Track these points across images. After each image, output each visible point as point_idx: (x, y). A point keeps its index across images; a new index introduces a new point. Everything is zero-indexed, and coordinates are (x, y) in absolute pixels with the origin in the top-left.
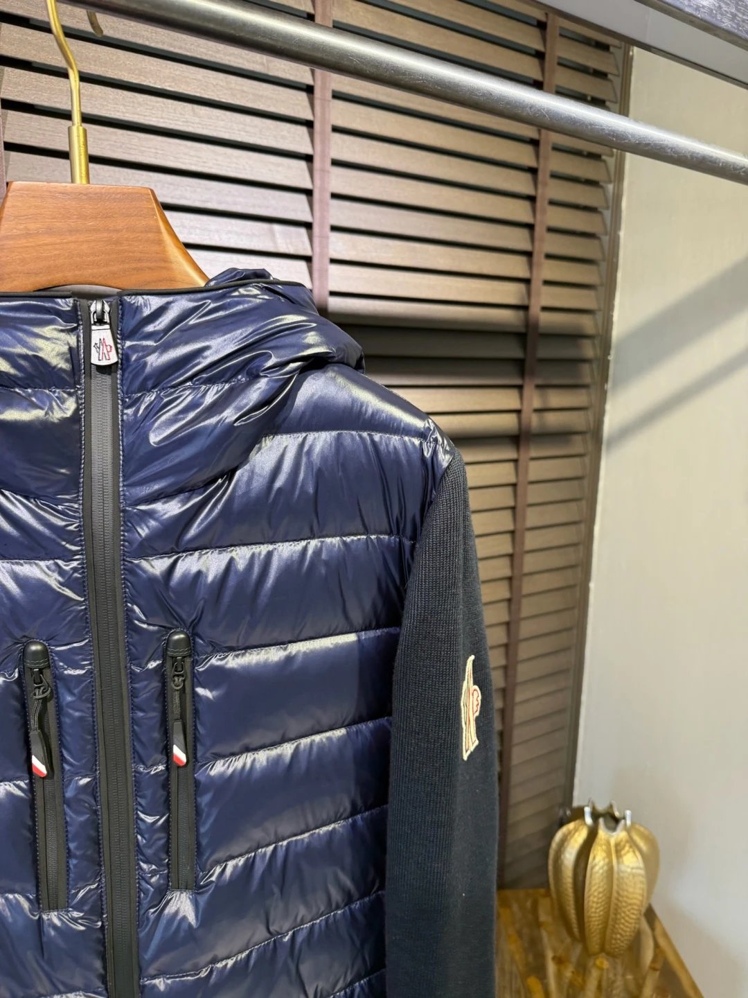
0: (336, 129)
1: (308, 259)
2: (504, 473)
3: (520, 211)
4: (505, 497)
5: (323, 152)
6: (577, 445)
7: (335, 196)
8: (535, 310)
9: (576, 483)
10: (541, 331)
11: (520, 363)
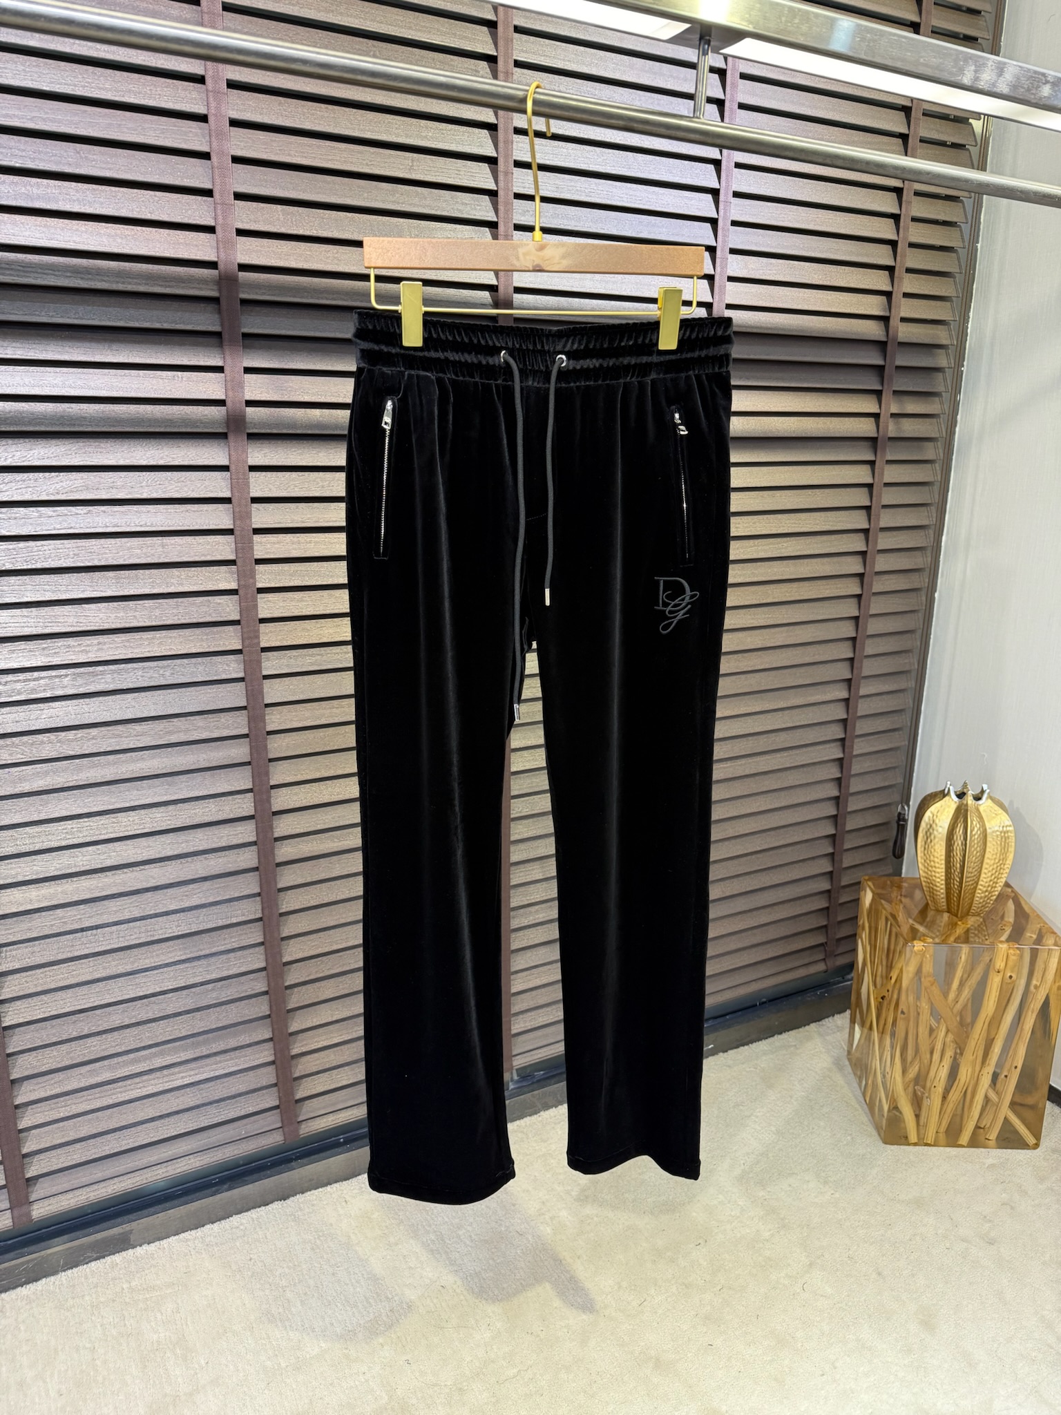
0: (739, 165)
1: (711, 278)
2: (861, 475)
3: (884, 229)
4: (861, 498)
5: (727, 187)
6: (929, 452)
7: (735, 223)
8: (894, 322)
9: (926, 488)
10: (900, 340)
11: (880, 370)
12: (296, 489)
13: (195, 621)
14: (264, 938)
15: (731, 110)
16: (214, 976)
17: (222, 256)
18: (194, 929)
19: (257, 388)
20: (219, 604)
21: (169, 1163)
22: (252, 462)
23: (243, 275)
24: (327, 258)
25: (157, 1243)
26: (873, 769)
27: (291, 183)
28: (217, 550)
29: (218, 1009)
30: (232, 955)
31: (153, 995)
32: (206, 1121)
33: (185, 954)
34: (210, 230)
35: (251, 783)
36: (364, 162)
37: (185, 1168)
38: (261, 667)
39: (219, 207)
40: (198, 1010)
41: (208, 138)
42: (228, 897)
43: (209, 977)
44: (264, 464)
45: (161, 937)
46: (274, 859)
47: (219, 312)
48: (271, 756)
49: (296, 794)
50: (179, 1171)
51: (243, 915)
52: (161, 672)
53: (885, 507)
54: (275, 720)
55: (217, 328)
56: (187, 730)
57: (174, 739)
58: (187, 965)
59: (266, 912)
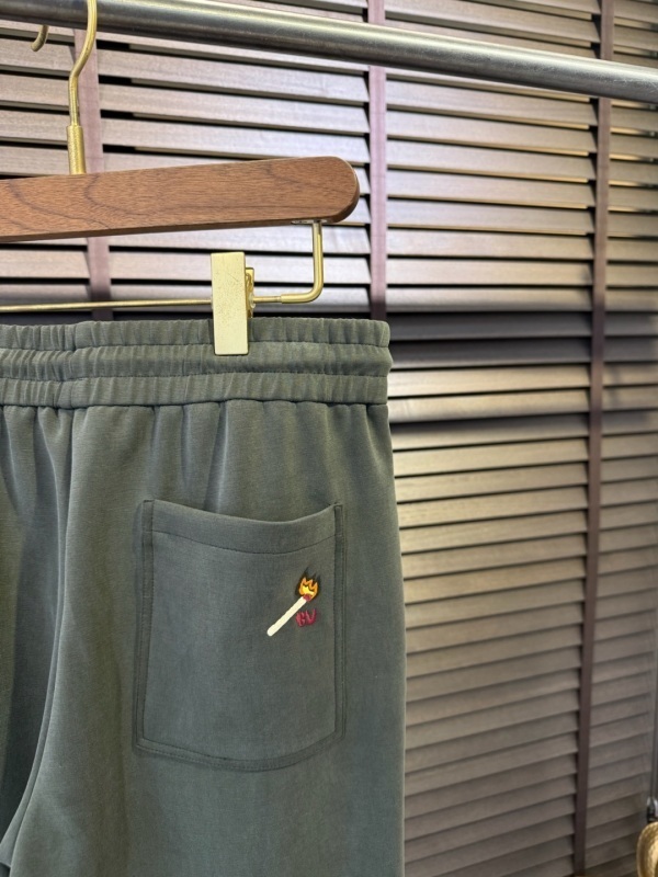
0: (391, 138)
1: (367, 257)
2: (576, 451)
4: (577, 476)
5: (380, 161)
7: (391, 198)
8: (599, 290)
10: (608, 310)
11: (586, 341)
15: (378, 82)
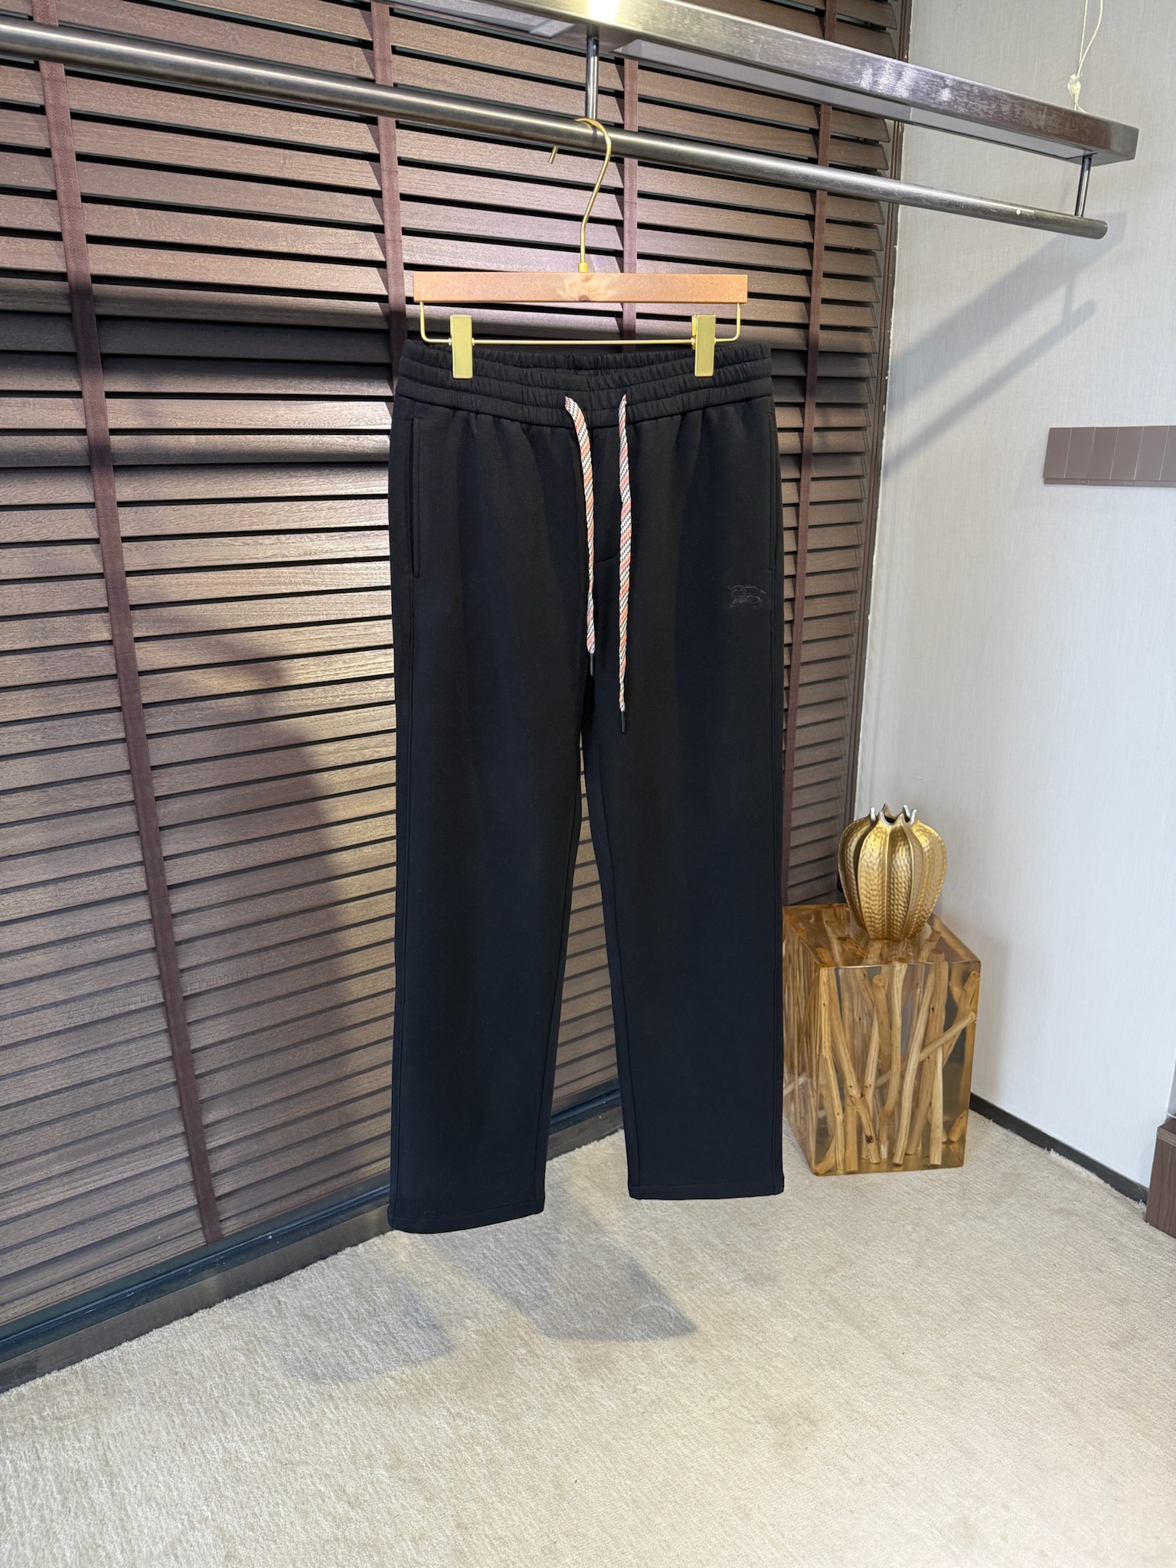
0: (640, 164)
3: (798, 231)
5: (631, 187)
6: (856, 467)
7: (641, 226)
8: (814, 329)
9: (856, 504)
10: (820, 349)
11: (801, 382)
12: (172, 526)
13: (64, 678)
14: (168, 1025)
15: (631, 103)
16: (113, 1070)
17: (72, 265)
18: (88, 1019)
19: (122, 414)
20: (91, 657)
21: (77, 1279)
22: (120, 498)
23: (99, 288)
24: (196, 266)
25: (68, 1368)
26: (814, 801)
27: (147, 183)
28: (85, 597)
29: (121, 1106)
30: (132, 1046)
31: (46, 1095)
32: (116, 1229)
33: (80, 1048)
34: (56, 236)
35: (140, 856)
36: (230, 160)
37: (95, 1283)
38: (144, 728)
39: (65, 211)
40: (99, 1107)
41: (46, 132)
42: (123, 982)
43: (108, 1072)
44: (134, 499)
45: (50, 1031)
46: (173, 937)
47: (73, 329)
48: (162, 823)
49: (193, 865)
50: (87, 1286)
51: (143, 1001)
52: (30, 737)
53: (811, 527)
54: (163, 784)
55: (71, 348)
56: (65, 800)
57: (49, 810)
58: (83, 1060)
59: (168, 996)
